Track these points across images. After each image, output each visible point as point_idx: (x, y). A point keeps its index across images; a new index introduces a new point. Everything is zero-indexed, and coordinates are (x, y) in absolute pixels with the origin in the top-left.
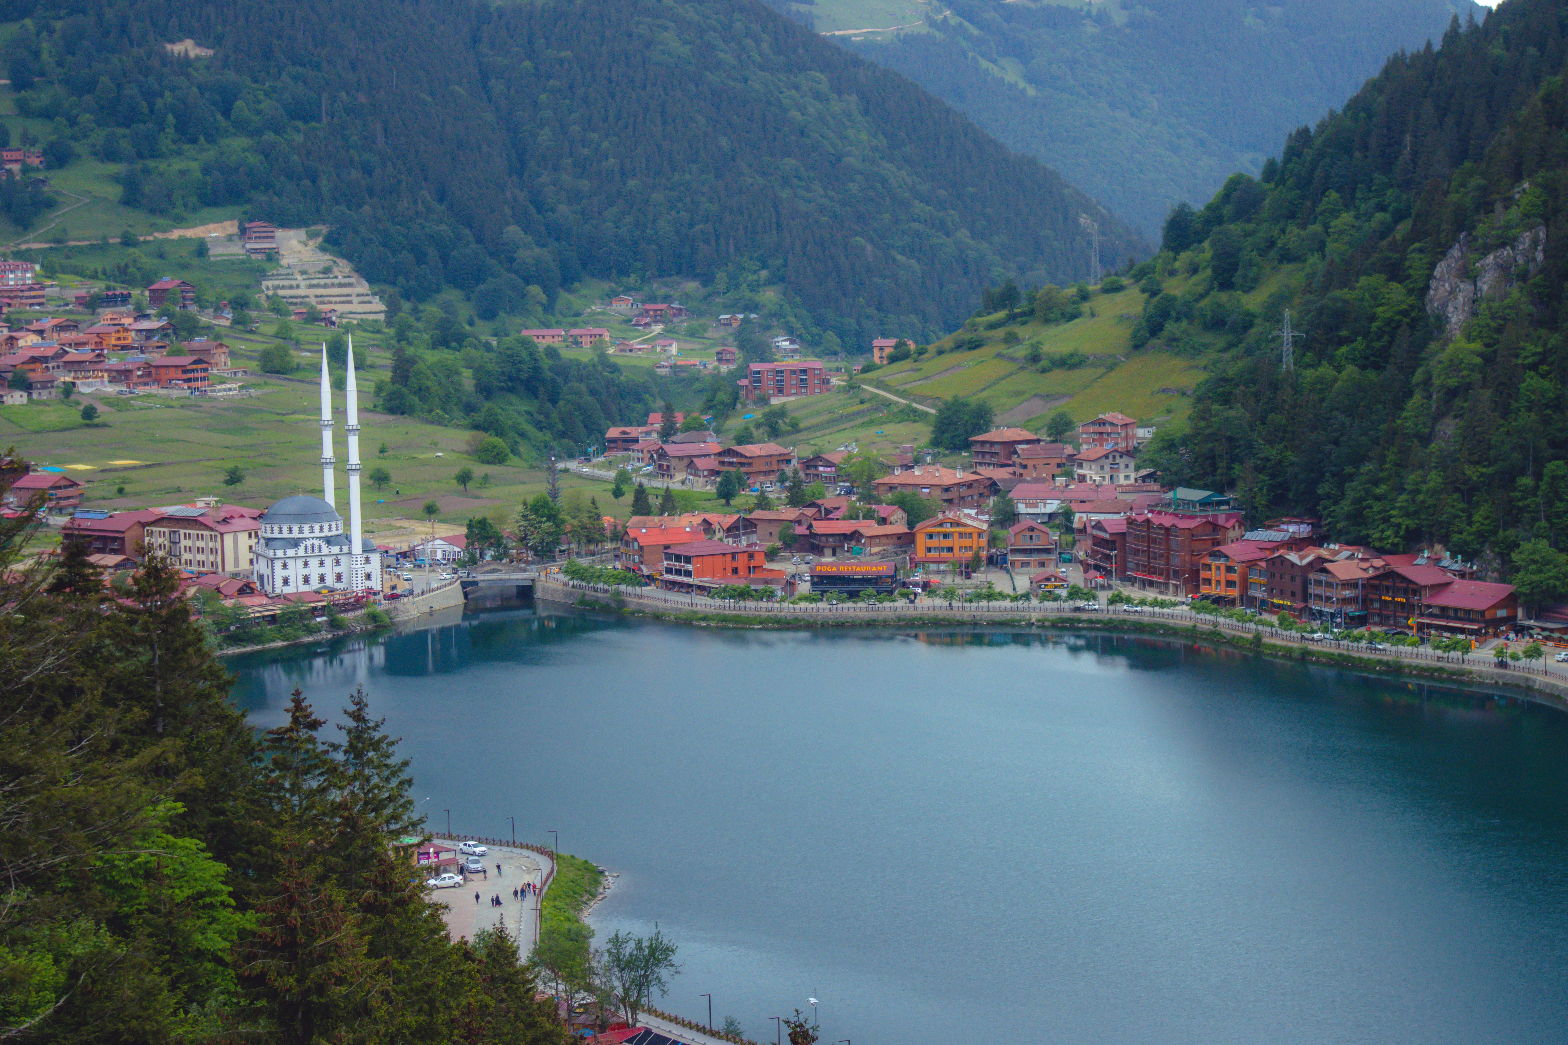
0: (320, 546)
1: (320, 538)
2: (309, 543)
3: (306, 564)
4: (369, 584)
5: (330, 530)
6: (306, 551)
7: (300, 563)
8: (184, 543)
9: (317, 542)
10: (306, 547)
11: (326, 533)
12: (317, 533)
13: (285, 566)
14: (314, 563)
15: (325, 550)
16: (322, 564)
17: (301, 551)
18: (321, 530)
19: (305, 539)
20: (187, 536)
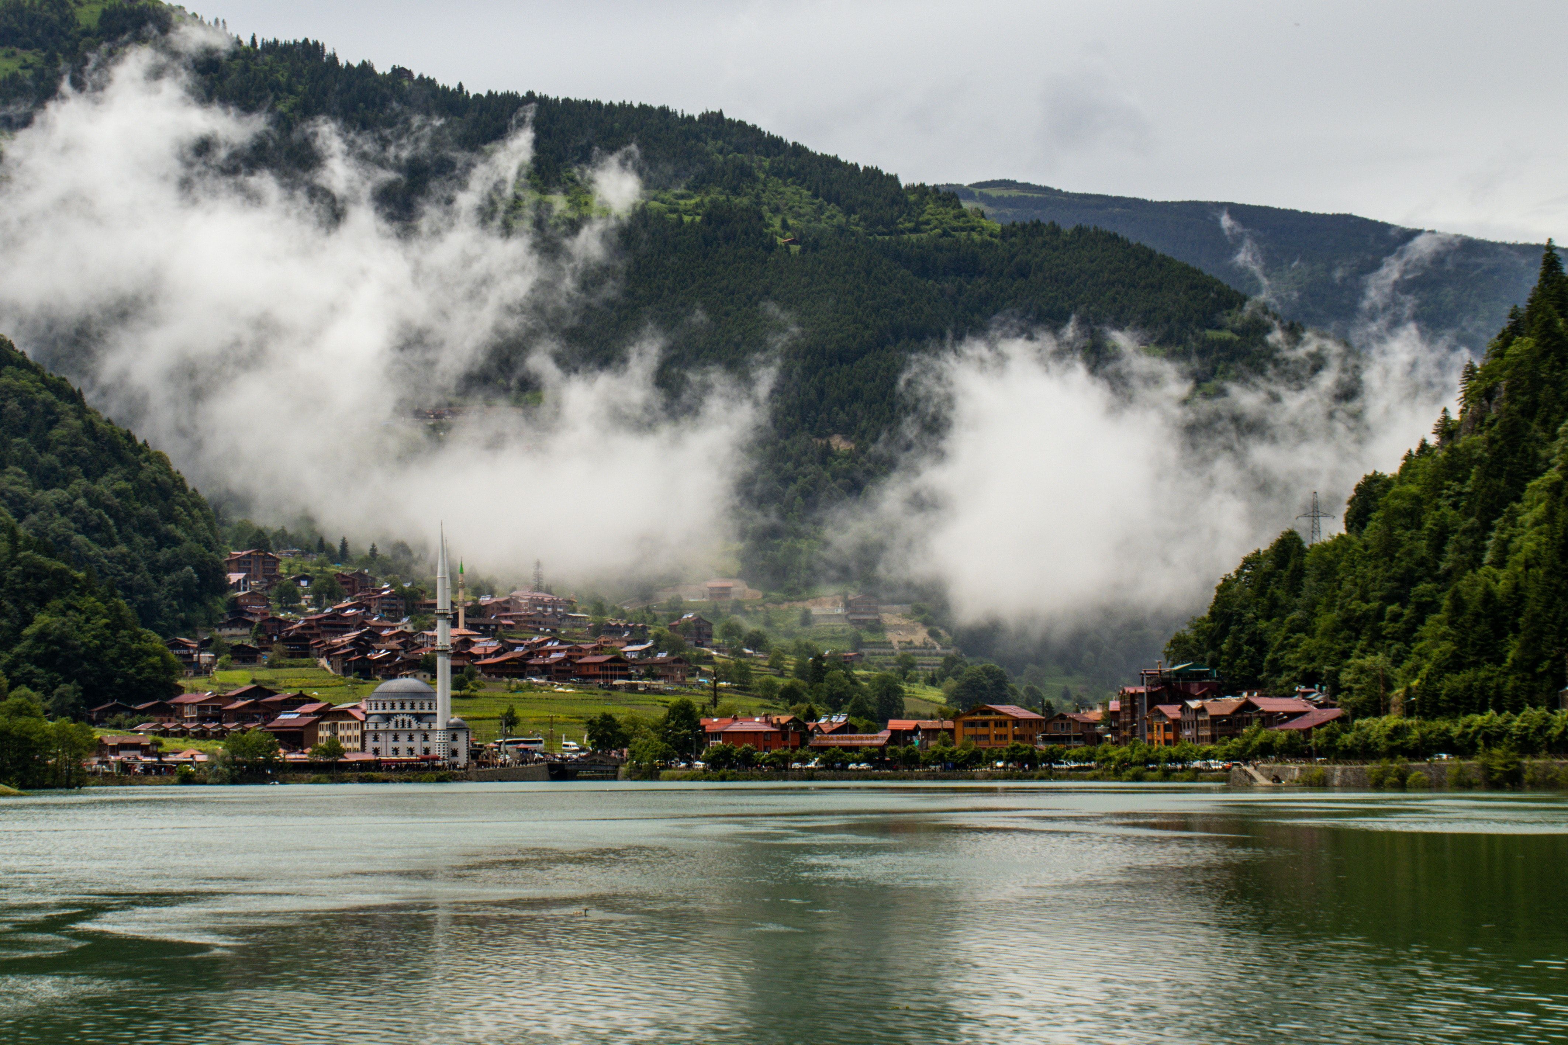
0: (410, 722)
1: (410, 714)
2: (400, 718)
3: (396, 739)
4: (454, 760)
5: (422, 708)
6: (397, 726)
7: (390, 737)
8: (341, 733)
9: (407, 718)
10: (397, 722)
11: (417, 710)
12: (408, 709)
13: (376, 739)
14: (403, 738)
15: (414, 726)
16: (411, 738)
17: (392, 726)
18: (412, 707)
19: (396, 714)
20: (343, 727)
